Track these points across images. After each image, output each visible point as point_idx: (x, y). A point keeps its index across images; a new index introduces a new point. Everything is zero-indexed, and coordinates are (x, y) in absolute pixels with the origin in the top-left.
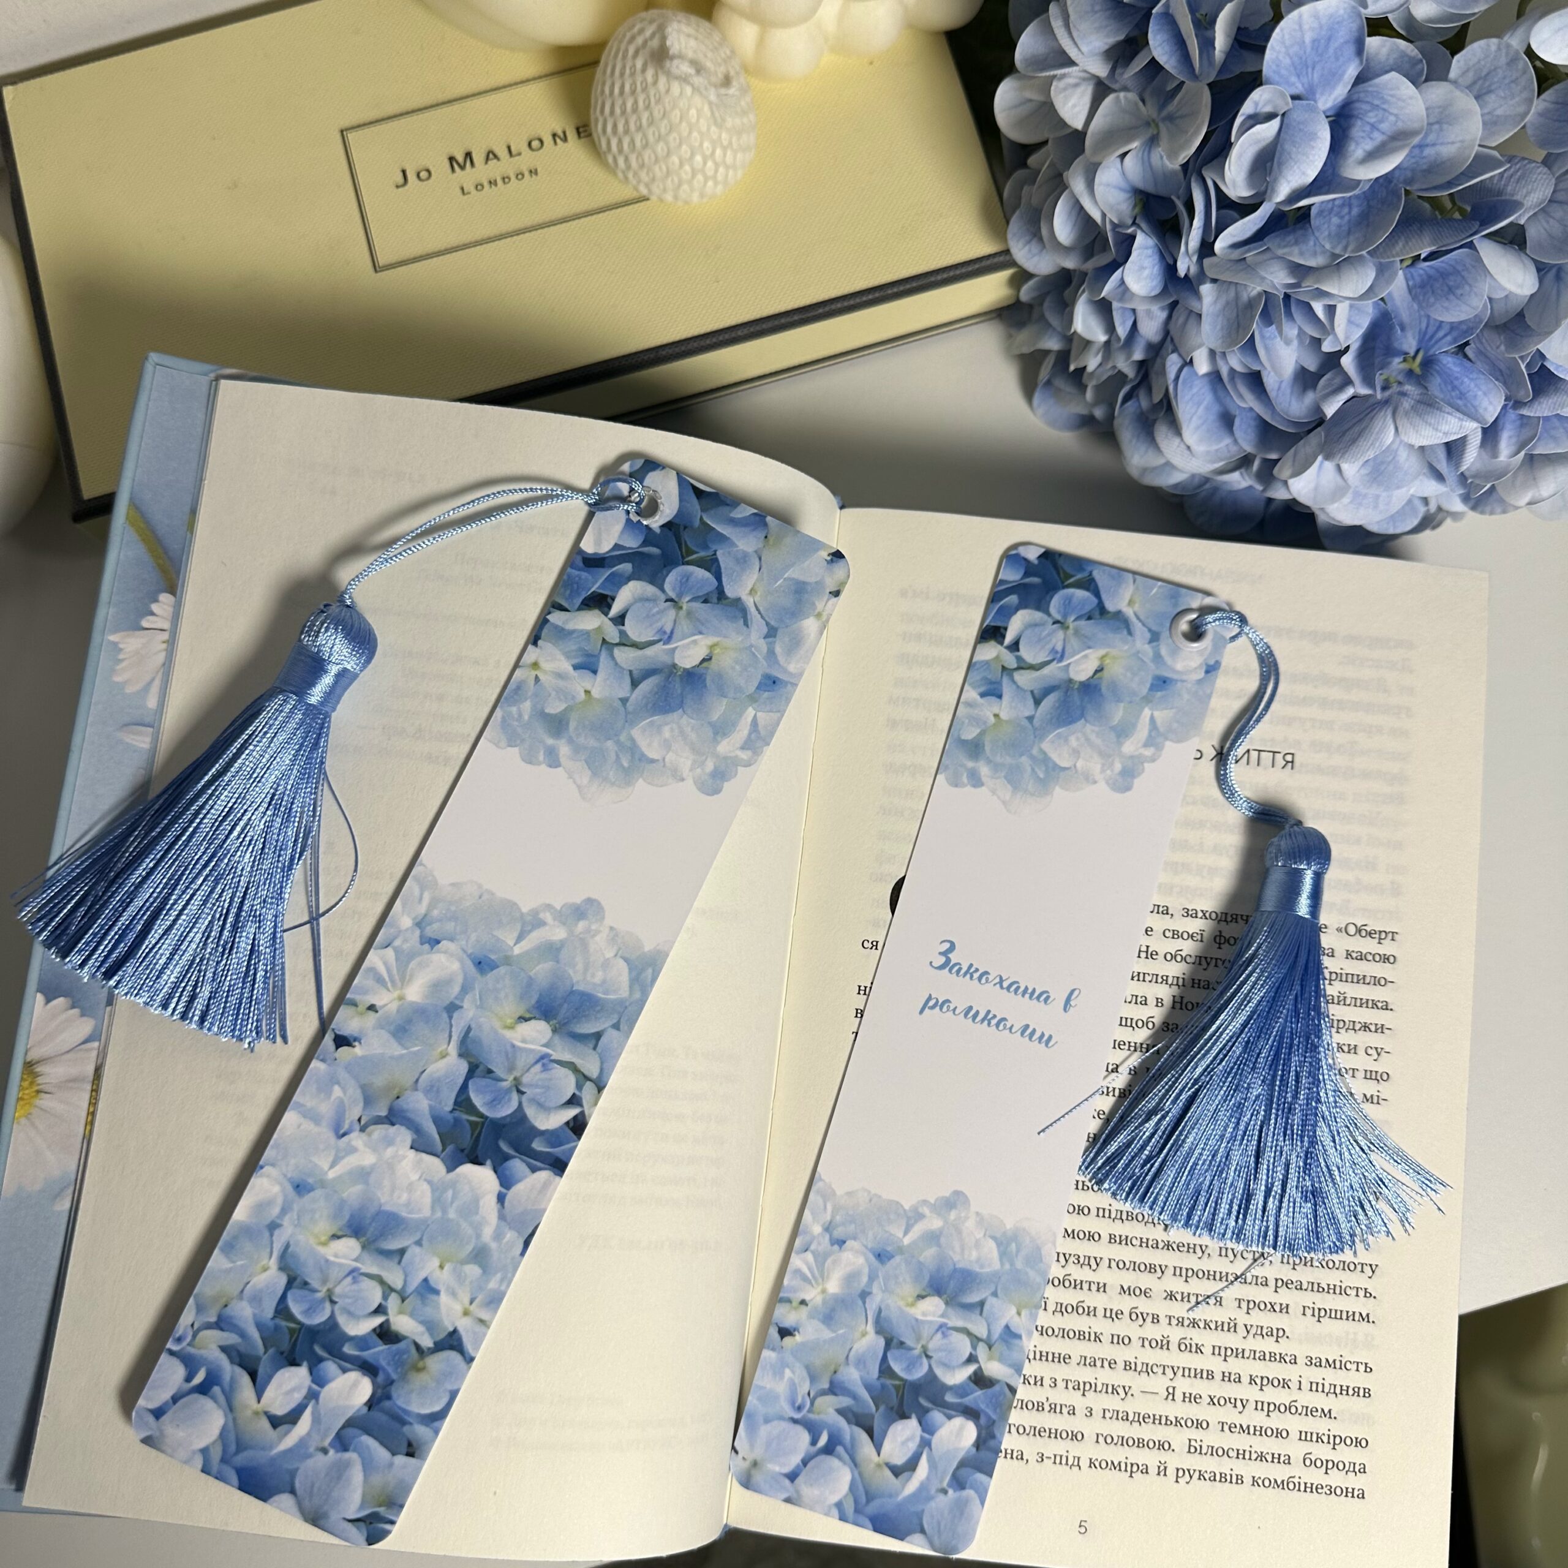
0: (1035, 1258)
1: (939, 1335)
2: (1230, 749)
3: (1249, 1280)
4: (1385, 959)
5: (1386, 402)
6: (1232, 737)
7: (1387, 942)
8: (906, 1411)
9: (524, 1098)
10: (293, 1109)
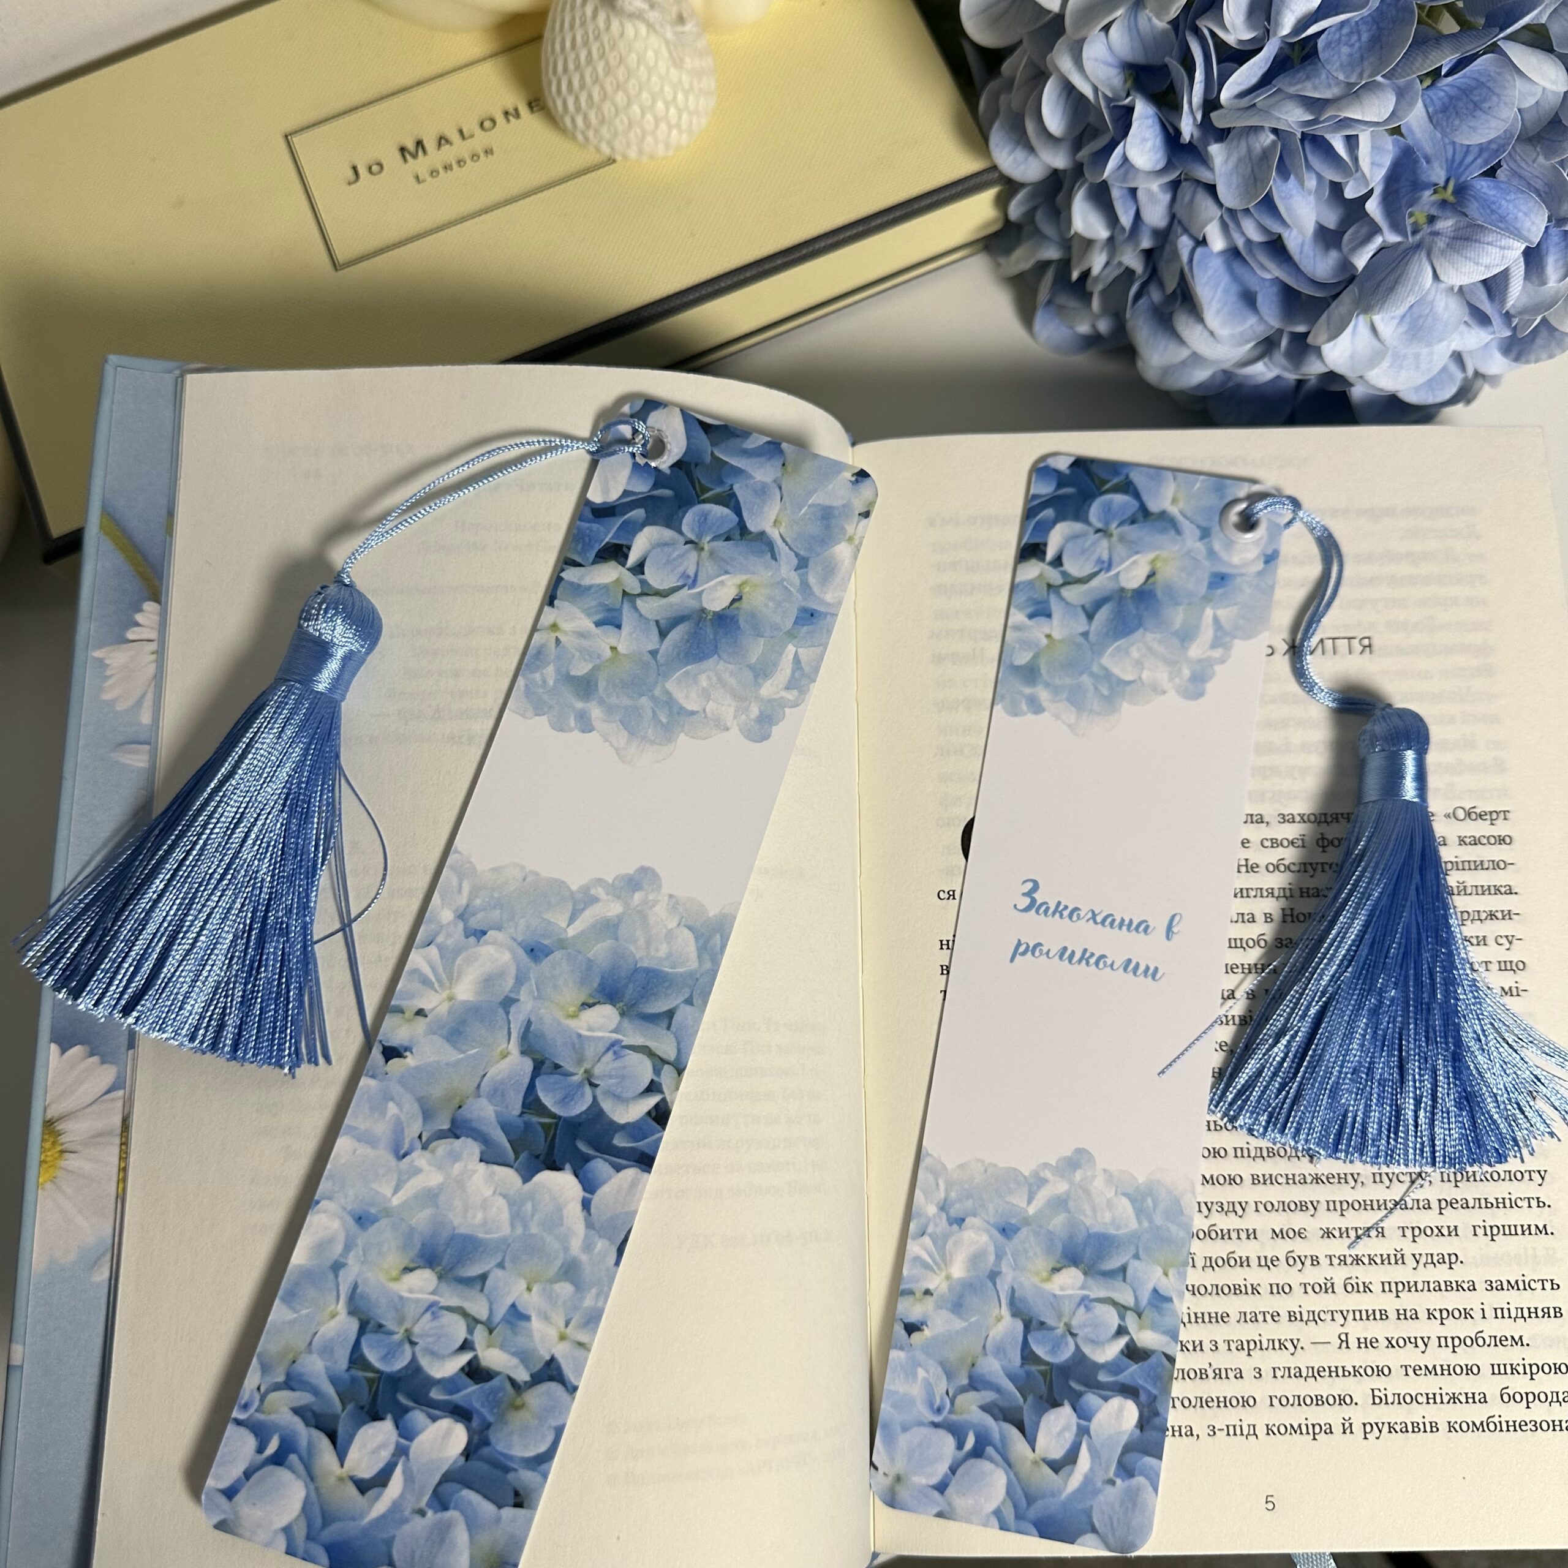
0: (1175, 1211)
1: (1082, 1309)
2: (1303, 640)
3: (1409, 1205)
4: (1501, 840)
5: (1418, 246)
6: (1302, 627)
7: (1500, 822)
8: (1058, 1398)
9: (598, 1091)
10: (345, 1134)
